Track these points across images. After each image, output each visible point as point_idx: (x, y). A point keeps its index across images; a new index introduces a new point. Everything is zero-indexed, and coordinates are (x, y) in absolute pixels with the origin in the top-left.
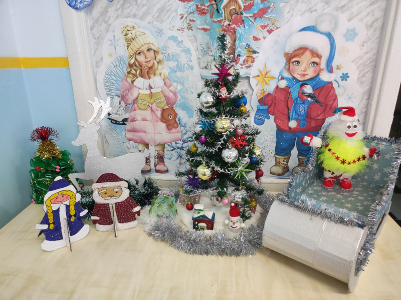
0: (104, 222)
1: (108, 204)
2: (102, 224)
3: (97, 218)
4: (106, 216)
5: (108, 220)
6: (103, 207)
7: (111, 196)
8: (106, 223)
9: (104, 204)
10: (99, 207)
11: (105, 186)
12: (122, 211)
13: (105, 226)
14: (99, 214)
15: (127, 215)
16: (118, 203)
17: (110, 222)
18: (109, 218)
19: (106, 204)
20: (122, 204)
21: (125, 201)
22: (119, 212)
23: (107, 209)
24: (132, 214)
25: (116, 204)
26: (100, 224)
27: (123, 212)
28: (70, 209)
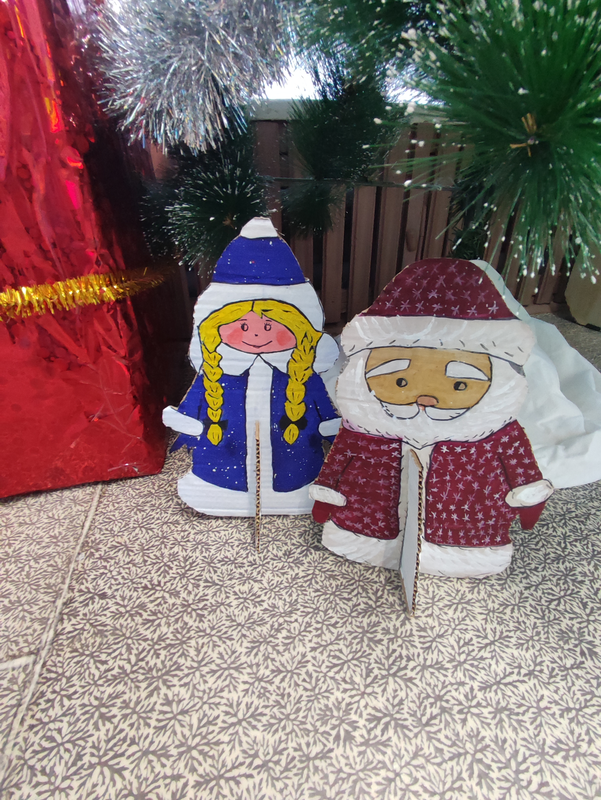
0: (360, 520)
1: (400, 441)
2: (348, 528)
3: (336, 498)
4: (375, 497)
5: (379, 515)
6: (374, 453)
7: (426, 401)
8: (367, 526)
9: (381, 440)
10: (355, 448)
11: (408, 339)
12: (455, 489)
13: (363, 538)
14: (346, 482)
15: (472, 513)
16: (448, 443)
17: (387, 527)
18: (385, 510)
19: (392, 441)
20: (467, 453)
21: (487, 440)
22: (442, 489)
23: (388, 467)
24: (500, 515)
25: (438, 446)
26: (341, 524)
27: (457, 497)
28: (289, 393)
